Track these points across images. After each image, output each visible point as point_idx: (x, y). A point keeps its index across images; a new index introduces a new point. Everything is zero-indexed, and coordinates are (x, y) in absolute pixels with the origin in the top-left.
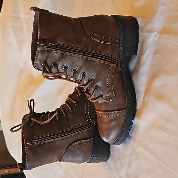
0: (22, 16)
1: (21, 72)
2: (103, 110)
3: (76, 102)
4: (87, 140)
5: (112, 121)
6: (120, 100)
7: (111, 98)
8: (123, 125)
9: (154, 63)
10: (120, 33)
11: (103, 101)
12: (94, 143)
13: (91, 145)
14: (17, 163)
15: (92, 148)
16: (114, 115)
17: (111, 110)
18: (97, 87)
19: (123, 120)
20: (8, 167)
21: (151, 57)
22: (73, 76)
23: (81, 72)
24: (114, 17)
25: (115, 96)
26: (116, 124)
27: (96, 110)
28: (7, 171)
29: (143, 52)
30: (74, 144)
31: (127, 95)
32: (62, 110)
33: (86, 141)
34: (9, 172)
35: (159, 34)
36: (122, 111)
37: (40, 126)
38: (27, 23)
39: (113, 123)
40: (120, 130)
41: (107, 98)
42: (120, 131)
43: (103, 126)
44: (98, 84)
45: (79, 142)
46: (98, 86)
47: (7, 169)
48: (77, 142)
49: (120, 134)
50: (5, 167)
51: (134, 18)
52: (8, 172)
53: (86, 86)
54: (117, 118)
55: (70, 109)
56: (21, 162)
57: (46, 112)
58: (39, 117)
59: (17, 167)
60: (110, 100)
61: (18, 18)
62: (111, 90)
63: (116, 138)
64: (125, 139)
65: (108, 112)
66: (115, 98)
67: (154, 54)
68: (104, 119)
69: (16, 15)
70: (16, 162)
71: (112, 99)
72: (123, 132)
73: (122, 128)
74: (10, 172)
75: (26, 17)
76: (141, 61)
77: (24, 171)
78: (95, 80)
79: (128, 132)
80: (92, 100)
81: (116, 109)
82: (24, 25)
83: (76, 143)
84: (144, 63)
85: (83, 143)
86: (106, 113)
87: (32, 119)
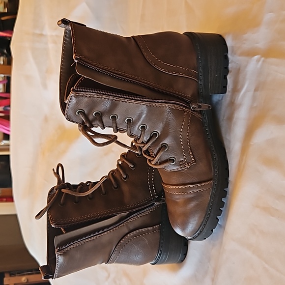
0: (48, 31)
1: (46, 120)
2: (175, 184)
3: (133, 165)
4: (149, 228)
5: (190, 200)
6: (202, 167)
7: (188, 163)
8: (208, 207)
9: (255, 105)
10: (198, 59)
11: (175, 168)
12: (161, 233)
13: (158, 236)
14: (39, 266)
15: (158, 241)
16: (193, 190)
17: (188, 182)
18: (164, 146)
19: (207, 198)
20: (25, 273)
21: (250, 94)
22: (126, 128)
23: (139, 124)
24: (189, 34)
25: (193, 159)
26: (197, 205)
27: (164, 183)
28: (24, 279)
29: (239, 87)
30: (128, 235)
31: (213, 157)
32: (111, 178)
33: (148, 230)
34: (28, 280)
35: (263, 59)
36: (206, 184)
37: (75, 203)
38: (55, 42)
39: (192, 204)
40: (204, 215)
41: (180, 164)
42: (205, 217)
43: (176, 210)
44: (167, 141)
45: (137, 231)
46: (166, 144)
47: (24, 275)
48: (134, 232)
49: (204, 221)
50: (21, 273)
51: (220, 36)
52: (26, 281)
53: (146, 144)
54: (198, 196)
55: (125, 177)
56: (46, 264)
57: (85, 183)
58: (74, 188)
59: (40, 273)
60: (185, 166)
61: (41, 35)
62: (186, 151)
63: (199, 229)
64: (212, 231)
65: (184, 187)
66: (193, 163)
67: (256, 90)
68: (178, 197)
69: (38, 32)
70: (38, 264)
71: (188, 165)
72: (210, 219)
73: (207, 212)
74: (30, 281)
75: (54, 34)
76: (236, 101)
77: (50, 280)
78: (161, 135)
79: (217, 218)
80: (155, 164)
81: (196, 181)
82: (51, 46)
83: (131, 234)
84: (240, 105)
85: (144, 232)
86: (180, 187)
87: (63, 190)
